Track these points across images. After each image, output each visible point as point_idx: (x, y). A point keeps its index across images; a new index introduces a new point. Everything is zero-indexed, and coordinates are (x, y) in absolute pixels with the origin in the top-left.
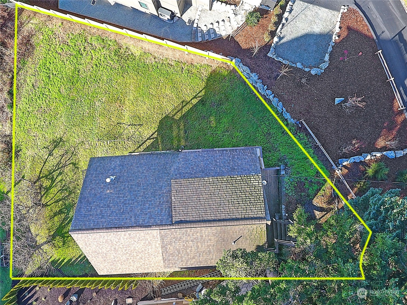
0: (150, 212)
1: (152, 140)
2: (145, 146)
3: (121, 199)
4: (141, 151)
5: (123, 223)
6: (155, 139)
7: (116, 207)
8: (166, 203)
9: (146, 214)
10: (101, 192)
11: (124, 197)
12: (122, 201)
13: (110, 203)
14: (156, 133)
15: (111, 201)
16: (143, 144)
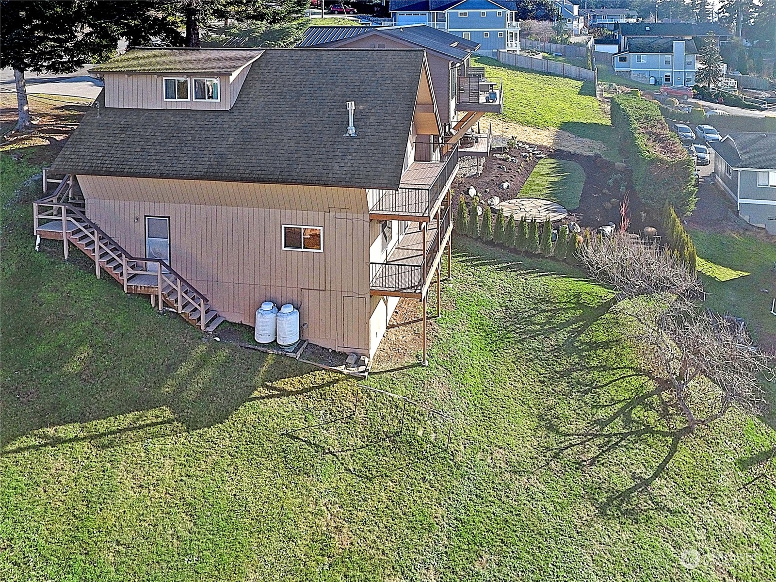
0: (296, 69)
1: (279, 384)
2: (307, 380)
3: (340, 93)
4: (323, 371)
5: (341, 56)
6: (269, 384)
7: (349, 81)
8: (265, 79)
9: (302, 66)
10: (374, 107)
11: (335, 95)
12: (338, 89)
13: (359, 87)
14: (256, 394)
15: (356, 90)
16: (311, 389)
